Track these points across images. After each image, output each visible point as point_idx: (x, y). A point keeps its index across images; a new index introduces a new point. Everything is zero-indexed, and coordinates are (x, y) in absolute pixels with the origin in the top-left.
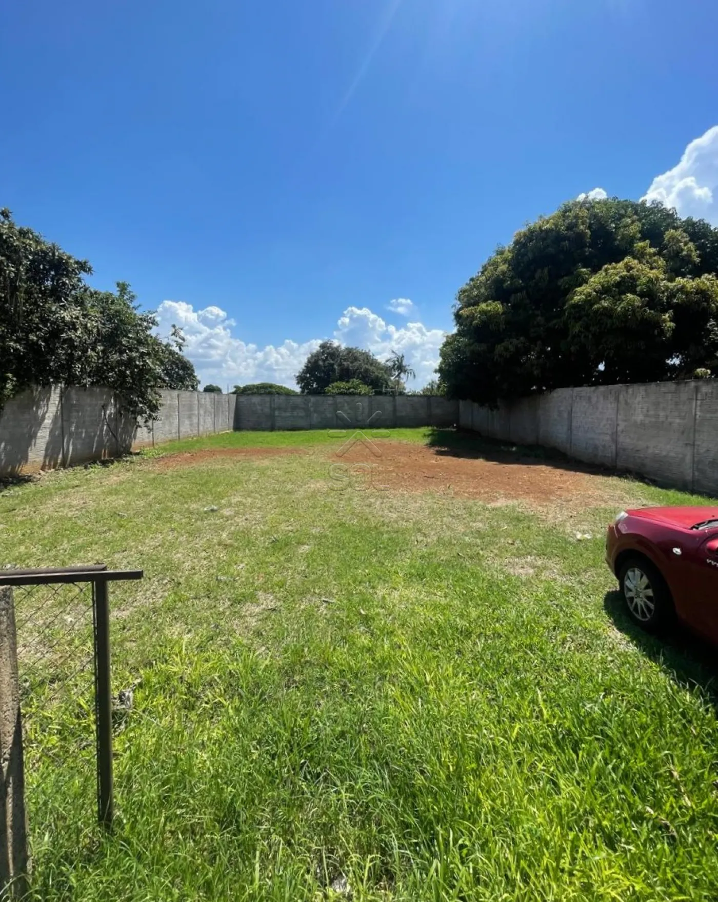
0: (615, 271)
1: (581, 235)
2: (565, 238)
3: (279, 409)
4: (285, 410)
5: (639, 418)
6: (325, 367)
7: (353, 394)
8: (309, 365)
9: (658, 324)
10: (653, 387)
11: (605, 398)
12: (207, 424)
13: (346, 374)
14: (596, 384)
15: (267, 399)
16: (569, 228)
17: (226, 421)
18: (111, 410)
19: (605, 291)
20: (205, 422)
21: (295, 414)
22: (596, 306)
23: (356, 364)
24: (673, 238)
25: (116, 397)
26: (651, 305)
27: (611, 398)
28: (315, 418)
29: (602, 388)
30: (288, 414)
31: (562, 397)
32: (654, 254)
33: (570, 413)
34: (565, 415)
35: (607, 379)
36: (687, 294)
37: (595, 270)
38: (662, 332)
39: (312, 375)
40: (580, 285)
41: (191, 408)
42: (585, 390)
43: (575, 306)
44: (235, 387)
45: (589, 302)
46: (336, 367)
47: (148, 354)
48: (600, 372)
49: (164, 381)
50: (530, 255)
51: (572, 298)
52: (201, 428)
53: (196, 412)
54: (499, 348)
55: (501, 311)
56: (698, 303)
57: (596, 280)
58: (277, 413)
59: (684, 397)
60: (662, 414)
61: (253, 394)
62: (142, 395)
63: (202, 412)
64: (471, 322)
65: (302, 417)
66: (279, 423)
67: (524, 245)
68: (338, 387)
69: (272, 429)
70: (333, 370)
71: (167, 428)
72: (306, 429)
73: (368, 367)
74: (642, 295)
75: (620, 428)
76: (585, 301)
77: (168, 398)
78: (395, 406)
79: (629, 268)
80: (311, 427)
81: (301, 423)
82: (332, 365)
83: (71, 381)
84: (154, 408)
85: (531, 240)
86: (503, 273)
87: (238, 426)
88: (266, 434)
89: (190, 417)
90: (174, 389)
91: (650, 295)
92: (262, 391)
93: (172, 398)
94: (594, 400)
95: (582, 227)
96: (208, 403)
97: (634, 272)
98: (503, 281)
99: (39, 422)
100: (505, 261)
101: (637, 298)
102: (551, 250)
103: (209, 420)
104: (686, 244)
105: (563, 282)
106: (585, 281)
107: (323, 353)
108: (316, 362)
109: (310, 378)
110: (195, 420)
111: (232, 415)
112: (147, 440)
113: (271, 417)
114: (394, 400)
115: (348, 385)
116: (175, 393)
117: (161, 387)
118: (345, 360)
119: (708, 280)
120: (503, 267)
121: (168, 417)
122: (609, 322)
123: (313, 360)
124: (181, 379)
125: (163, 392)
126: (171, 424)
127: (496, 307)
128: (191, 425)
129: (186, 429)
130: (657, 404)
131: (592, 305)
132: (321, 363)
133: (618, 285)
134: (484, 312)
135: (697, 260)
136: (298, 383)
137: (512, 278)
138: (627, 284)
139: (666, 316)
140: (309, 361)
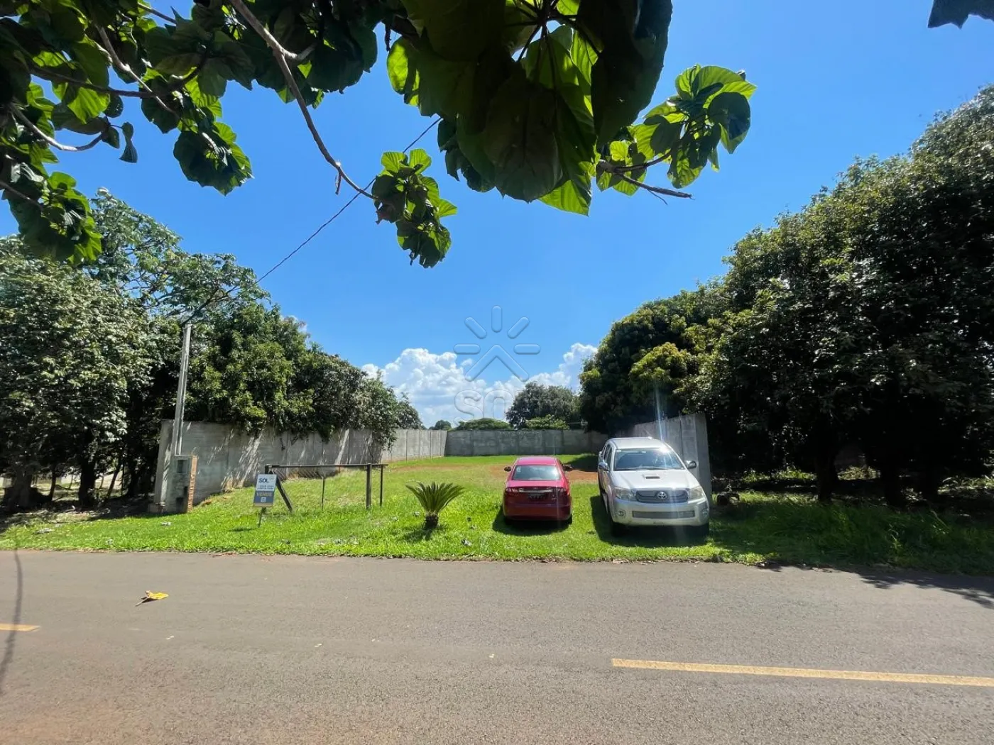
0: (657, 352)
3: (476, 440)
4: (481, 442)
6: (530, 404)
7: (548, 428)
8: (517, 403)
12: (425, 451)
13: (546, 410)
15: (468, 433)
16: (640, 322)
17: (439, 449)
18: (370, 442)
20: (424, 450)
21: (488, 444)
23: (556, 400)
25: (373, 434)
28: (503, 447)
30: (483, 445)
37: (648, 351)
39: (519, 412)
40: (638, 361)
41: (414, 440)
43: (633, 374)
44: (460, 423)
46: (539, 403)
47: (390, 409)
49: (398, 423)
51: (632, 369)
52: (421, 454)
53: (418, 443)
54: (597, 399)
58: (475, 444)
61: (474, 428)
62: (387, 432)
63: (422, 443)
64: (584, 382)
65: (492, 447)
66: (476, 451)
68: (536, 422)
69: (472, 455)
70: (537, 406)
71: (399, 452)
72: (496, 455)
74: (668, 368)
76: (638, 371)
77: (400, 434)
78: (563, 438)
79: (664, 351)
80: (500, 454)
81: (492, 451)
82: (536, 402)
83: (355, 427)
84: (393, 439)
87: (448, 453)
88: (468, 459)
89: (414, 447)
90: (404, 428)
92: (482, 426)
93: (403, 434)
95: (646, 322)
96: (426, 438)
99: (339, 449)
103: (427, 448)
106: (641, 358)
107: (528, 392)
108: (522, 400)
109: (517, 414)
110: (417, 448)
111: (444, 445)
112: (387, 459)
113: (471, 446)
114: (562, 433)
115: (544, 420)
116: (405, 431)
117: (397, 428)
118: (546, 397)
121: (401, 446)
123: (519, 398)
124: (410, 421)
125: (398, 431)
126: (402, 450)
128: (414, 451)
129: (411, 453)
132: (526, 400)
133: (655, 361)
136: (508, 418)
140: (516, 400)
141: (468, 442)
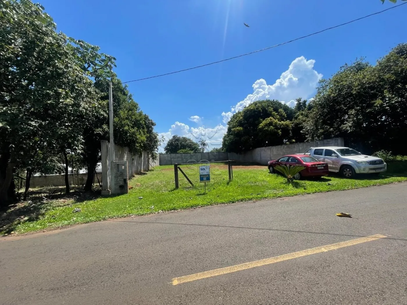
0: (268, 120)
1: (259, 111)
2: (256, 111)
3: (173, 158)
4: (175, 158)
5: (275, 153)
6: (175, 144)
8: (169, 144)
9: (278, 133)
10: (277, 147)
11: (268, 150)
13: (184, 147)
14: (266, 146)
15: (169, 155)
18: (147, 158)
19: (266, 125)
22: (264, 129)
23: (186, 143)
24: (280, 111)
26: (276, 129)
27: (269, 150)
29: (267, 147)
30: (176, 160)
31: (258, 150)
32: (277, 115)
33: (260, 154)
34: (259, 154)
35: (268, 145)
36: (284, 125)
37: (264, 119)
38: (279, 135)
39: (170, 147)
40: (260, 123)
42: (264, 148)
43: (260, 129)
45: (263, 128)
46: (179, 144)
48: (267, 143)
50: (248, 115)
51: (259, 127)
55: (242, 129)
56: (286, 127)
57: (264, 122)
58: (172, 160)
59: (282, 148)
60: (279, 152)
64: (235, 132)
67: (246, 113)
68: (182, 151)
69: (171, 164)
73: (191, 144)
74: (274, 126)
75: (271, 156)
76: (262, 128)
79: (271, 120)
81: (180, 162)
82: (178, 143)
85: (248, 112)
86: (241, 119)
87: (160, 164)
91: (276, 126)
94: (265, 150)
95: (260, 109)
97: (272, 121)
98: (242, 121)
100: (242, 116)
101: (273, 127)
102: (253, 114)
104: (283, 113)
105: (256, 122)
106: (261, 122)
107: (174, 139)
108: (172, 142)
111: (159, 161)
115: (185, 150)
118: (182, 141)
119: (288, 122)
120: (241, 118)
122: (267, 132)
123: (171, 142)
127: (241, 128)
130: (278, 150)
131: (263, 129)
132: (174, 143)
133: (269, 124)
134: (238, 130)
135: (286, 116)
136: (165, 150)
137: (244, 121)
138: (271, 124)
139: (279, 131)
140: (169, 142)
141: (169, 159)
